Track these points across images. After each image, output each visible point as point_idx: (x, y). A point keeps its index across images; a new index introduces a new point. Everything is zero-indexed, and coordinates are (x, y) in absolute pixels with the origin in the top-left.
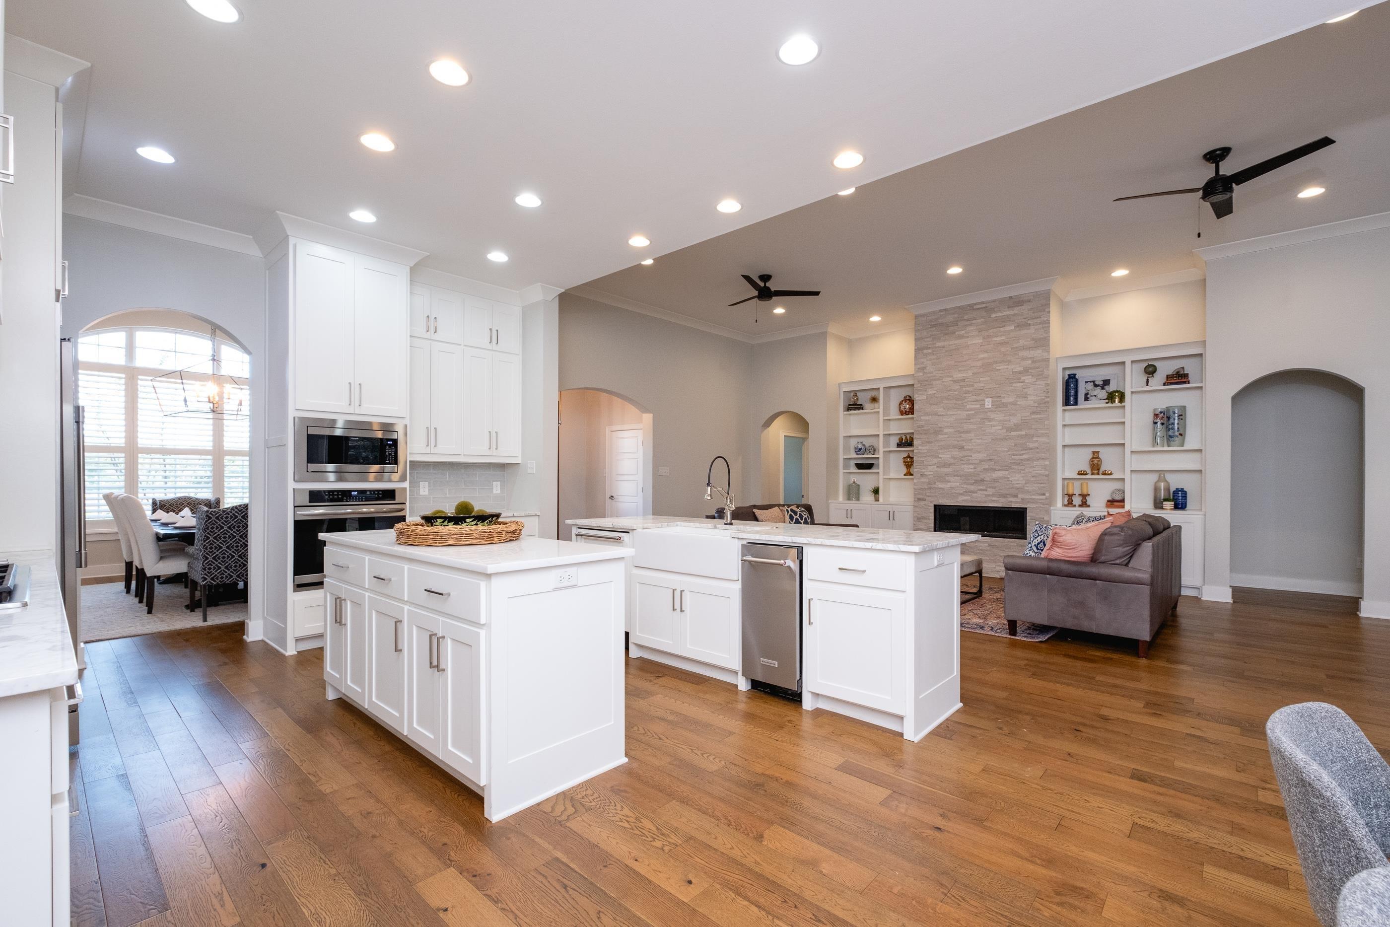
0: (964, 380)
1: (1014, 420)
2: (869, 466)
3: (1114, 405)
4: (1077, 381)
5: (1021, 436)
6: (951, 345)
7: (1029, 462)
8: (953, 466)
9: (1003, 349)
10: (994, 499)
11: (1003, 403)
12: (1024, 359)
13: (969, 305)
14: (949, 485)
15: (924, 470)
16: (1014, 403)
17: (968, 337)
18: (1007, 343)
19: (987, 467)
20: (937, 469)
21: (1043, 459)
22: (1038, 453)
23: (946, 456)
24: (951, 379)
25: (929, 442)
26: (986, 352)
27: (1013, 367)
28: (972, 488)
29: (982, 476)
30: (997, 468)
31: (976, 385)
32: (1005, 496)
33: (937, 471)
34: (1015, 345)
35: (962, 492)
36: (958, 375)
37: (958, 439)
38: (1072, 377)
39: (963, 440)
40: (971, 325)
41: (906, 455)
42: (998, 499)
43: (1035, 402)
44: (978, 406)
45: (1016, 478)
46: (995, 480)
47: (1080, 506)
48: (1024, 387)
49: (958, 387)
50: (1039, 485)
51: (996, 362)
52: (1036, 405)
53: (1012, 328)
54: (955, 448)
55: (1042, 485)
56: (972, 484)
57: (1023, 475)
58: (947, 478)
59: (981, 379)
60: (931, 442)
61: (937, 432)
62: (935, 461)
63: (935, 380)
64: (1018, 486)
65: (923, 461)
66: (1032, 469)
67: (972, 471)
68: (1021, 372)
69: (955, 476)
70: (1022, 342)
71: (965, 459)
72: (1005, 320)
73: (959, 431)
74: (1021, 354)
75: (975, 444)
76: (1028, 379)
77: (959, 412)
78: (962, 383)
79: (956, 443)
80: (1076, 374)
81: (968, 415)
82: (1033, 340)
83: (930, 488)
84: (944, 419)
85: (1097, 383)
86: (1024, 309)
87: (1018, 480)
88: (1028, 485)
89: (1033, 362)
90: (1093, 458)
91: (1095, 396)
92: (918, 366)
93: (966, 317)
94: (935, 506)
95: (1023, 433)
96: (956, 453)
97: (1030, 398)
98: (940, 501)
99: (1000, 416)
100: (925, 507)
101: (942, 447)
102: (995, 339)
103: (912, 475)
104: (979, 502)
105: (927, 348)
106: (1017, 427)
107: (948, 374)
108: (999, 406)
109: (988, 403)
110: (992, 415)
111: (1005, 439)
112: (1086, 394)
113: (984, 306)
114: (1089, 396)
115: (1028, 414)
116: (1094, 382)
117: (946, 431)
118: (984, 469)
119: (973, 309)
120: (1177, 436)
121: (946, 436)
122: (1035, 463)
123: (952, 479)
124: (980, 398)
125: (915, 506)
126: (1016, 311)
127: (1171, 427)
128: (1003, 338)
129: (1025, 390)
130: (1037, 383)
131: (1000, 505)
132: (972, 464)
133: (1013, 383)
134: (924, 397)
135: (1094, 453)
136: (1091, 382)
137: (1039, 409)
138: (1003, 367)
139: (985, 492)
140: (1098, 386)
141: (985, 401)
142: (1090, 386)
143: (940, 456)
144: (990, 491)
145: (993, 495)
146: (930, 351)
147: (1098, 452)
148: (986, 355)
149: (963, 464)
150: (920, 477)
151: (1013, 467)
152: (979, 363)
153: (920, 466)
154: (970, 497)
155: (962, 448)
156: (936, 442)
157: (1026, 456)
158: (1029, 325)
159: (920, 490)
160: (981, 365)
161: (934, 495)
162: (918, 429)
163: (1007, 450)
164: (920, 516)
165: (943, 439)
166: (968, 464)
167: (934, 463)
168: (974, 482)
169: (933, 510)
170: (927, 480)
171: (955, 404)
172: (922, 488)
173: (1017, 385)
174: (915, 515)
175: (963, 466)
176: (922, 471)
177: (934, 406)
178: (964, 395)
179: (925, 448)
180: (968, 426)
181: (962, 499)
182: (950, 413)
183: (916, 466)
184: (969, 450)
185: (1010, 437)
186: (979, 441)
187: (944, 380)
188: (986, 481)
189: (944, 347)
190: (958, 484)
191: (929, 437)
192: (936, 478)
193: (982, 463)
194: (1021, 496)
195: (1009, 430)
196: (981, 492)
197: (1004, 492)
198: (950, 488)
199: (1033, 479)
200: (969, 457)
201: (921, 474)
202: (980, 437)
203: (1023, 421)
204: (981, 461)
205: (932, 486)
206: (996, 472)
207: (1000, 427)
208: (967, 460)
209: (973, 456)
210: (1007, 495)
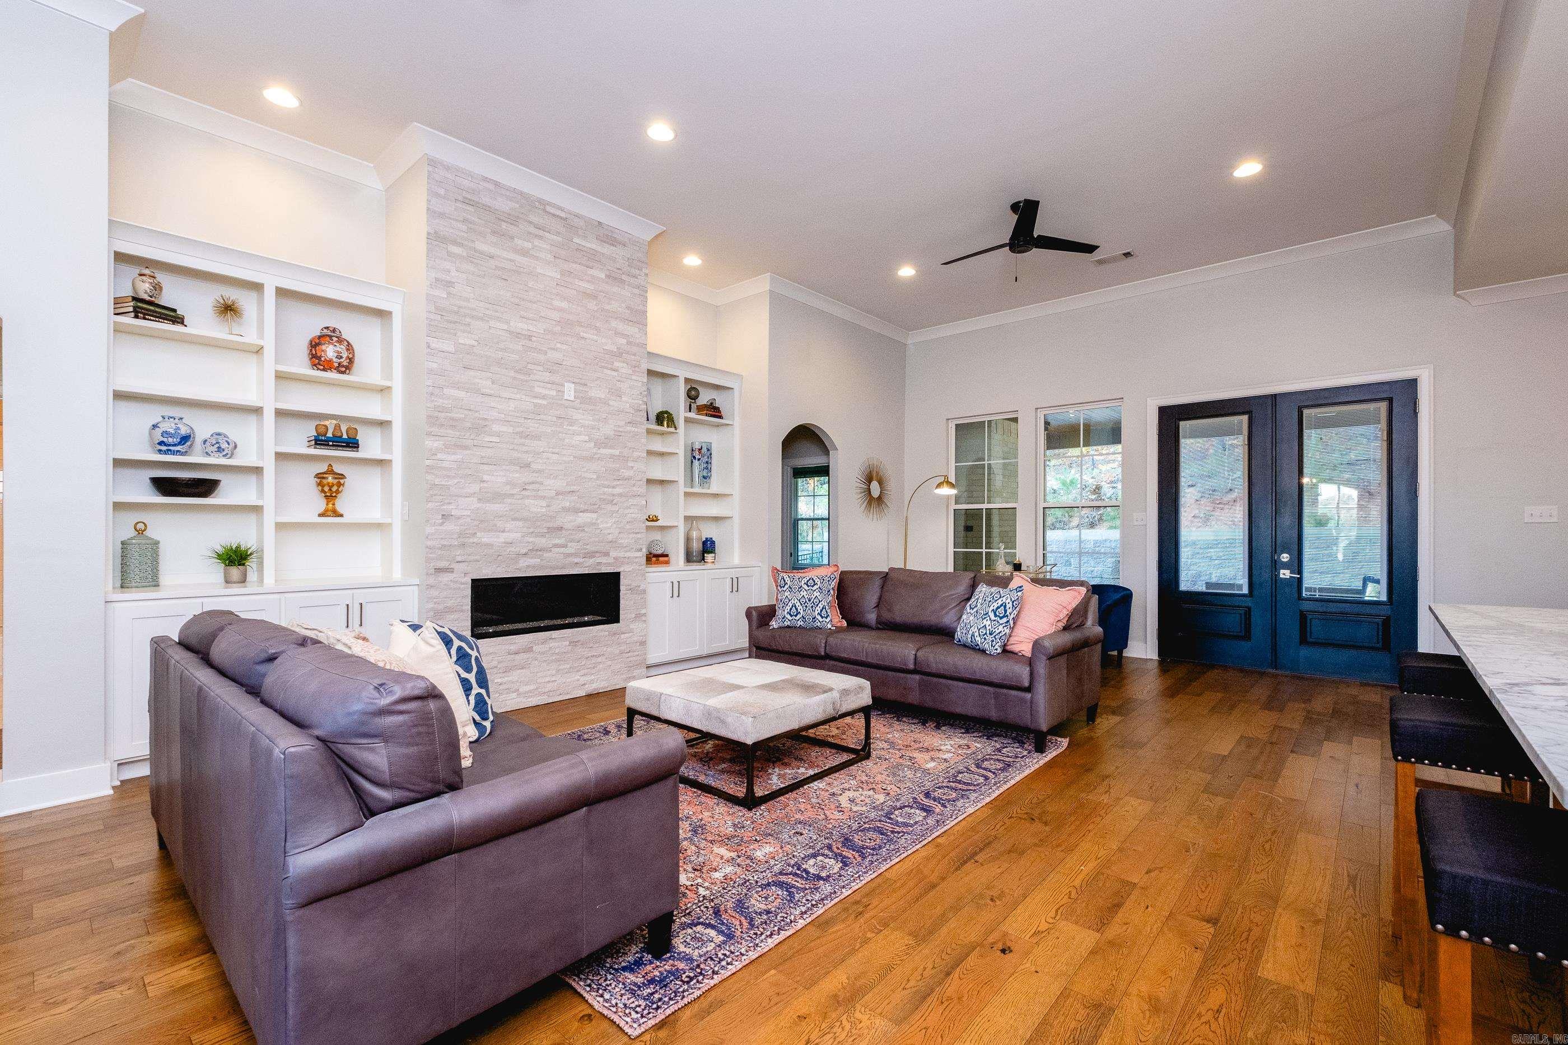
0: (529, 337)
1: (608, 430)
2: (204, 488)
3: (664, 429)
5: (612, 456)
6: (507, 259)
8: (509, 501)
9: (589, 305)
10: (575, 560)
11: (590, 398)
12: (617, 333)
13: (541, 201)
14: (503, 538)
15: (451, 507)
17: (537, 258)
18: (595, 297)
19: (568, 504)
20: (479, 505)
23: (497, 479)
24: (505, 327)
25: (456, 446)
26: (567, 299)
27: (604, 340)
28: (542, 542)
29: (558, 523)
30: (582, 506)
31: (550, 354)
32: (591, 555)
33: (478, 509)
34: (607, 307)
35: (524, 551)
36: (521, 326)
37: (519, 447)
39: (528, 452)
40: (540, 237)
41: (323, 468)
42: (582, 560)
43: (628, 406)
44: (554, 393)
45: (609, 525)
46: (580, 528)
48: (617, 378)
49: (520, 348)
50: (634, 535)
51: (580, 324)
52: (631, 411)
53: (603, 276)
54: (516, 464)
55: (639, 536)
56: (542, 535)
57: (616, 519)
58: (498, 524)
59: (559, 345)
60: (466, 448)
61: (476, 428)
62: (475, 487)
63: (474, 317)
64: (610, 538)
65: (448, 487)
66: (628, 511)
67: (544, 510)
68: (612, 354)
69: (513, 520)
70: (614, 305)
71: (530, 487)
72: (593, 258)
73: (520, 432)
74: (614, 324)
75: (547, 461)
76: (621, 368)
77: (521, 396)
78: (527, 343)
79: (515, 454)
81: (535, 405)
82: (627, 307)
83: (463, 545)
84: (493, 404)
86: (618, 252)
87: (610, 528)
88: (621, 535)
89: (629, 343)
92: (439, 276)
93: (532, 219)
94: (473, 581)
95: (617, 452)
96: (520, 476)
97: (623, 398)
98: (485, 571)
99: (587, 419)
100: (452, 585)
101: (485, 461)
102: (578, 283)
103: (341, 516)
104: (553, 568)
105: (456, 243)
106: (607, 441)
107: (500, 315)
108: (584, 400)
109: (569, 391)
110: (577, 415)
113: (563, 215)
115: (622, 423)
117: (496, 428)
118: (562, 508)
119: (545, 211)
122: (632, 501)
123: (508, 526)
124: (556, 378)
125: (427, 585)
126: (606, 249)
128: (588, 286)
129: (617, 384)
130: (634, 377)
131: (585, 571)
132: (544, 498)
133: (603, 367)
137: (634, 418)
138: (590, 336)
139: (562, 550)
141: (564, 386)
143: (486, 478)
144: (571, 548)
145: (575, 554)
148: (564, 305)
149: (528, 497)
150: (441, 521)
151: (603, 506)
152: (556, 315)
153: (441, 497)
154: (539, 560)
155: (528, 465)
156: (475, 449)
157: (617, 491)
158: (623, 282)
159: (440, 549)
160: (558, 319)
161: (472, 558)
162: (436, 414)
163: (595, 477)
164: (441, 607)
165: (491, 445)
166: (536, 497)
167: (472, 492)
168: (546, 531)
169: (468, 592)
170: (458, 528)
171: (514, 378)
172: (445, 546)
173: (609, 372)
174: (431, 605)
175: (527, 502)
176: (445, 507)
177: (472, 373)
178: (530, 366)
179: (453, 457)
180: (537, 425)
181: (526, 564)
182: (506, 394)
183: (432, 496)
184: (539, 471)
185: (599, 456)
186: (555, 457)
187: (492, 323)
188: (567, 530)
189: (492, 257)
190: (519, 535)
191: (460, 435)
192: (476, 523)
193: (561, 497)
194: (613, 554)
195: (599, 444)
196: (557, 550)
197: (591, 548)
198: (505, 543)
199: (628, 527)
200: (537, 486)
201: (443, 515)
202: (557, 451)
203: (617, 433)
204: (557, 494)
205: (467, 540)
206: (579, 514)
207: (587, 439)
208: (534, 490)
209: (546, 483)
210: (598, 552)
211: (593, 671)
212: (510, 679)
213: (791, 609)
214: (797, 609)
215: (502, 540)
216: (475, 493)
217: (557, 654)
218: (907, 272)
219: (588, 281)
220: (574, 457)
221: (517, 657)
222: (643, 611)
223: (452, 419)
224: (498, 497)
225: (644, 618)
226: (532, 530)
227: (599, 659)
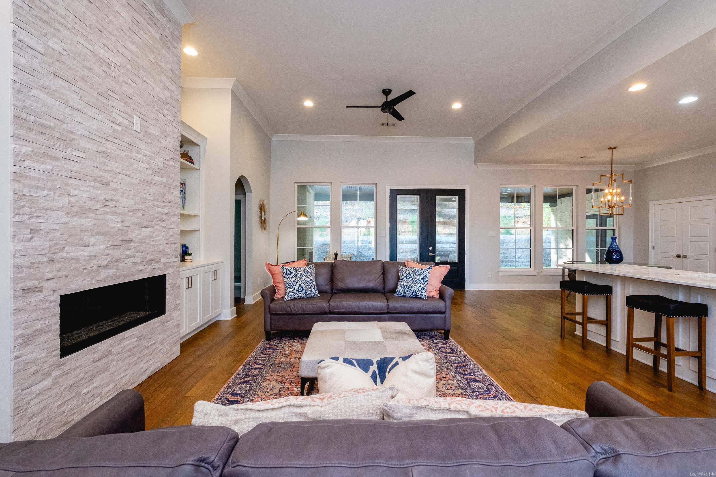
1: (160, 162)
7: (168, 217)
8: (93, 216)
12: (165, 87)
14: (88, 251)
15: (40, 220)
16: (158, 139)
18: (153, 52)
19: (136, 220)
20: (67, 219)
22: (173, 207)
23: (82, 194)
24: (90, 47)
25: (45, 155)
27: (158, 89)
28: (119, 254)
31: (125, 88)
32: (149, 262)
33: (66, 223)
34: (160, 63)
35: (105, 263)
36: (103, 52)
37: (100, 166)
42: (144, 267)
43: (170, 146)
45: (160, 238)
46: (143, 241)
48: (165, 123)
50: (173, 245)
51: (144, 70)
52: (172, 150)
53: (158, 37)
56: (117, 248)
57: (164, 233)
58: (82, 238)
59: (130, 82)
60: (55, 158)
61: (67, 141)
62: (64, 201)
63: (63, 25)
64: (161, 247)
65: (37, 199)
66: (170, 226)
67: (119, 225)
68: (162, 102)
69: (97, 234)
71: (109, 204)
72: (152, 19)
73: (101, 151)
74: (163, 79)
75: (121, 182)
76: (166, 115)
77: (102, 118)
79: (98, 172)
81: (113, 129)
82: (172, 71)
83: (52, 261)
84: (79, 120)
86: (166, 24)
88: (167, 246)
94: (62, 297)
95: (165, 180)
96: (102, 194)
97: (168, 139)
98: (72, 286)
100: (42, 306)
101: (73, 175)
104: (125, 276)
106: (158, 171)
108: (146, 134)
109: (137, 124)
110: (141, 145)
111: (150, 183)
115: (167, 158)
117: (83, 143)
118: (132, 223)
122: (172, 219)
123: (93, 240)
124: (128, 110)
126: (158, 18)
130: (174, 125)
131: (145, 276)
132: (119, 214)
133: (158, 111)
137: (174, 156)
139: (131, 260)
143: (73, 192)
144: (138, 257)
145: (140, 263)
149: (107, 213)
150: (30, 236)
151: (157, 223)
152: (128, 54)
153: (30, 210)
154: (116, 270)
155: (108, 184)
156: (63, 161)
157: (166, 210)
158: (169, 48)
159: (29, 267)
160: (130, 59)
161: (60, 274)
162: (24, 116)
163: (152, 198)
164: (30, 331)
165: (79, 159)
166: (114, 213)
167: (61, 205)
168: (121, 244)
169: (57, 310)
170: (48, 243)
171: (98, 100)
172: (34, 263)
173: (160, 115)
174: (20, 332)
175: (108, 217)
176: (33, 220)
177: (60, 82)
178: (110, 93)
179: (41, 167)
180: (114, 148)
181: (106, 274)
182: (90, 113)
183: (19, 208)
184: (116, 190)
185: (154, 181)
186: (127, 179)
187: (79, 38)
188: (135, 242)
190: (101, 248)
191: (50, 144)
192: (65, 237)
193: (131, 214)
194: (163, 260)
195: (156, 173)
196: (128, 260)
197: (149, 257)
198: (89, 256)
200: (114, 203)
201: (32, 230)
202: (128, 173)
203: (165, 165)
204: (129, 211)
205: (56, 255)
206: (143, 229)
207: (147, 166)
208: (112, 207)
209: (121, 201)
210: (154, 260)
211: (151, 357)
212: (94, 385)
213: (298, 288)
214: (302, 288)
215: (87, 254)
216: (63, 207)
217: (128, 351)
218: (309, 103)
219: (148, 36)
220: (139, 180)
221: (100, 363)
222: (179, 302)
223: (41, 124)
224: (83, 211)
225: (179, 307)
226: (110, 243)
227: (155, 347)
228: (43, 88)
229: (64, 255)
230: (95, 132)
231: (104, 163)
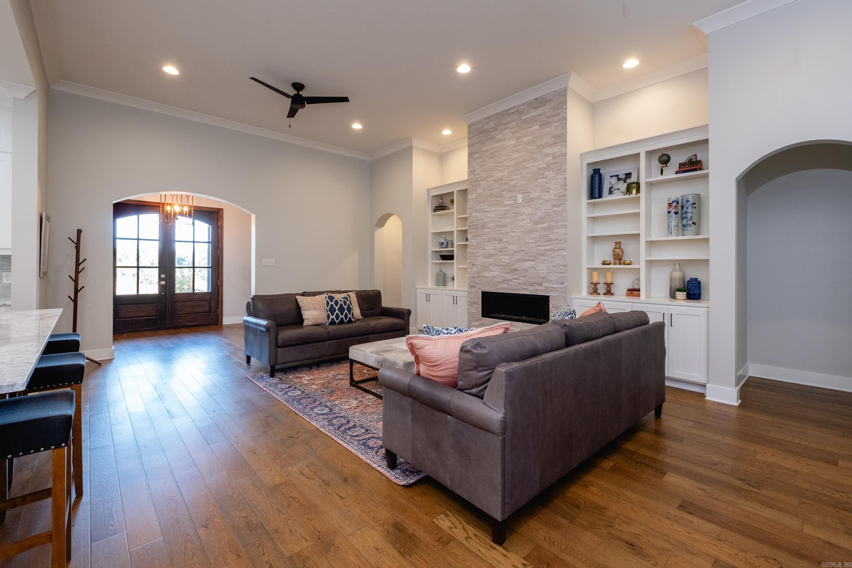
0: (502, 179)
1: (540, 214)
2: (450, 257)
3: (631, 196)
4: (600, 175)
5: (545, 229)
6: (493, 148)
7: (551, 252)
8: (495, 257)
9: (531, 148)
10: (524, 287)
11: (531, 199)
12: (547, 155)
14: (492, 274)
16: (539, 198)
17: (505, 139)
18: (534, 142)
19: (519, 257)
20: (484, 260)
21: (562, 249)
22: (558, 243)
23: (490, 248)
24: (492, 179)
25: (477, 236)
26: (518, 152)
27: (538, 163)
28: (508, 277)
29: (515, 266)
30: (527, 258)
31: (511, 183)
32: (532, 284)
34: (540, 144)
35: (501, 280)
36: (498, 175)
37: (498, 232)
38: (597, 172)
39: (502, 234)
40: (507, 128)
42: (527, 287)
43: (555, 196)
44: (512, 202)
45: (541, 268)
46: (525, 270)
47: (605, 294)
48: (547, 181)
49: (498, 186)
50: (559, 274)
51: (525, 161)
52: (557, 198)
53: (537, 127)
54: (496, 240)
55: (562, 275)
56: (508, 273)
57: (546, 265)
58: (490, 268)
59: (514, 177)
60: (479, 236)
61: (483, 227)
62: (483, 252)
63: (482, 180)
64: (542, 275)
65: (474, 253)
66: (554, 259)
67: (508, 261)
68: (544, 168)
69: (496, 266)
70: (545, 140)
71: (503, 250)
72: (533, 120)
73: (498, 225)
74: (544, 151)
75: (510, 237)
76: (550, 174)
77: (499, 208)
78: (500, 182)
79: (496, 235)
80: (599, 170)
81: (505, 211)
82: (553, 136)
83: (479, 277)
84: (488, 215)
85: (620, 177)
86: (547, 108)
87: (543, 269)
88: (550, 274)
89: (554, 158)
90: (615, 248)
91: (618, 189)
92: (471, 169)
93: (503, 122)
94: (482, 292)
95: (546, 225)
96: (498, 245)
97: (551, 192)
98: (486, 289)
99: (528, 210)
100: (476, 293)
101: (487, 240)
102: (524, 139)
104: (514, 290)
105: (477, 153)
106: (541, 220)
107: (490, 175)
108: (528, 201)
109: (520, 199)
110: (523, 210)
111: (531, 231)
112: (610, 188)
113: (516, 109)
114: (613, 190)
115: (550, 207)
116: (617, 176)
117: (490, 225)
118: (517, 259)
119: (508, 114)
120: (690, 225)
121: (489, 230)
122: (556, 253)
123: (494, 269)
124: (513, 194)
125: (469, 293)
126: (540, 111)
127: (684, 215)
128: (530, 138)
129: (548, 185)
130: (557, 176)
131: (529, 293)
132: (508, 255)
133: (538, 179)
134: (474, 196)
135: (616, 243)
136: (615, 176)
137: (558, 202)
138: (531, 165)
139: (517, 281)
140: (621, 179)
141: (517, 196)
142: (614, 180)
143: (486, 248)
144: (522, 280)
145: (524, 284)
146: (478, 155)
147: (620, 243)
148: (517, 155)
149: (502, 255)
150: (472, 267)
151: (538, 257)
152: (513, 163)
153: (472, 258)
155: (501, 240)
156: (482, 236)
157: (548, 247)
160: (514, 164)
161: (480, 282)
165: (487, 233)
166: (505, 255)
169: (480, 296)
170: (477, 270)
171: (496, 201)
172: (473, 277)
173: (542, 179)
176: (473, 261)
178: (502, 193)
179: (475, 241)
180: (505, 220)
181: (501, 286)
182: (493, 209)
185: (536, 229)
186: (513, 234)
187: (489, 180)
188: (519, 270)
189: (488, 151)
190: (498, 273)
192: (483, 267)
193: (516, 254)
195: (536, 223)
196: (515, 281)
198: (493, 276)
199: (554, 269)
200: (506, 249)
204: (515, 252)
205: (480, 275)
206: (526, 262)
207: (529, 221)
208: (505, 252)
209: (509, 248)
210: (534, 283)
215: (492, 275)
216: (482, 255)
219: (529, 136)
220: (523, 232)
223: (475, 225)
224: (490, 256)
228: (476, 211)
229: (482, 275)
230: (495, 217)
231: (500, 230)
